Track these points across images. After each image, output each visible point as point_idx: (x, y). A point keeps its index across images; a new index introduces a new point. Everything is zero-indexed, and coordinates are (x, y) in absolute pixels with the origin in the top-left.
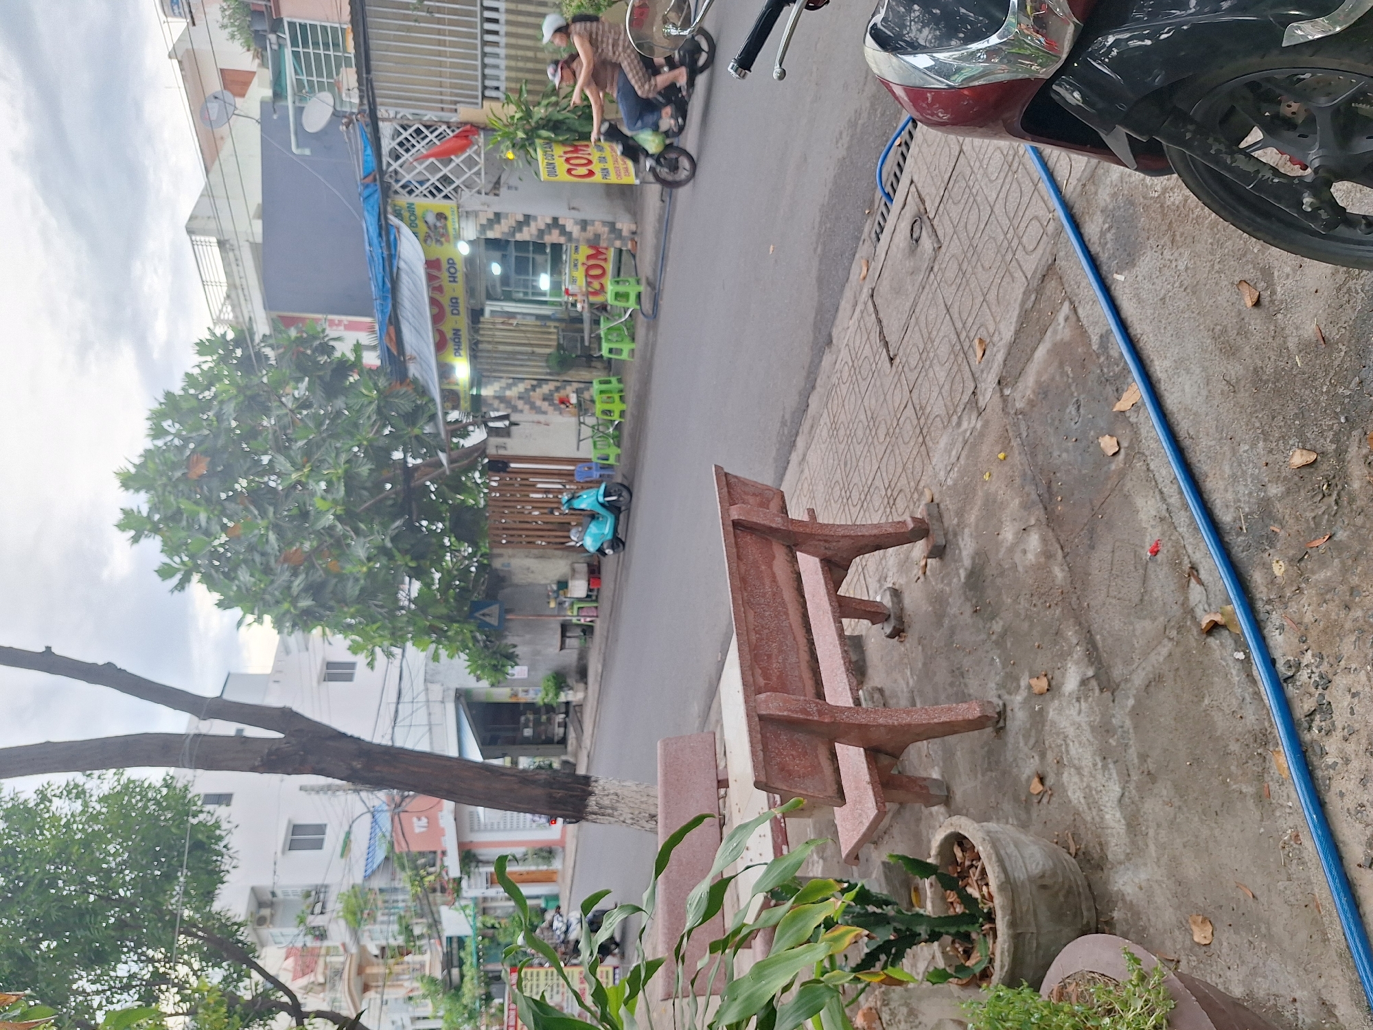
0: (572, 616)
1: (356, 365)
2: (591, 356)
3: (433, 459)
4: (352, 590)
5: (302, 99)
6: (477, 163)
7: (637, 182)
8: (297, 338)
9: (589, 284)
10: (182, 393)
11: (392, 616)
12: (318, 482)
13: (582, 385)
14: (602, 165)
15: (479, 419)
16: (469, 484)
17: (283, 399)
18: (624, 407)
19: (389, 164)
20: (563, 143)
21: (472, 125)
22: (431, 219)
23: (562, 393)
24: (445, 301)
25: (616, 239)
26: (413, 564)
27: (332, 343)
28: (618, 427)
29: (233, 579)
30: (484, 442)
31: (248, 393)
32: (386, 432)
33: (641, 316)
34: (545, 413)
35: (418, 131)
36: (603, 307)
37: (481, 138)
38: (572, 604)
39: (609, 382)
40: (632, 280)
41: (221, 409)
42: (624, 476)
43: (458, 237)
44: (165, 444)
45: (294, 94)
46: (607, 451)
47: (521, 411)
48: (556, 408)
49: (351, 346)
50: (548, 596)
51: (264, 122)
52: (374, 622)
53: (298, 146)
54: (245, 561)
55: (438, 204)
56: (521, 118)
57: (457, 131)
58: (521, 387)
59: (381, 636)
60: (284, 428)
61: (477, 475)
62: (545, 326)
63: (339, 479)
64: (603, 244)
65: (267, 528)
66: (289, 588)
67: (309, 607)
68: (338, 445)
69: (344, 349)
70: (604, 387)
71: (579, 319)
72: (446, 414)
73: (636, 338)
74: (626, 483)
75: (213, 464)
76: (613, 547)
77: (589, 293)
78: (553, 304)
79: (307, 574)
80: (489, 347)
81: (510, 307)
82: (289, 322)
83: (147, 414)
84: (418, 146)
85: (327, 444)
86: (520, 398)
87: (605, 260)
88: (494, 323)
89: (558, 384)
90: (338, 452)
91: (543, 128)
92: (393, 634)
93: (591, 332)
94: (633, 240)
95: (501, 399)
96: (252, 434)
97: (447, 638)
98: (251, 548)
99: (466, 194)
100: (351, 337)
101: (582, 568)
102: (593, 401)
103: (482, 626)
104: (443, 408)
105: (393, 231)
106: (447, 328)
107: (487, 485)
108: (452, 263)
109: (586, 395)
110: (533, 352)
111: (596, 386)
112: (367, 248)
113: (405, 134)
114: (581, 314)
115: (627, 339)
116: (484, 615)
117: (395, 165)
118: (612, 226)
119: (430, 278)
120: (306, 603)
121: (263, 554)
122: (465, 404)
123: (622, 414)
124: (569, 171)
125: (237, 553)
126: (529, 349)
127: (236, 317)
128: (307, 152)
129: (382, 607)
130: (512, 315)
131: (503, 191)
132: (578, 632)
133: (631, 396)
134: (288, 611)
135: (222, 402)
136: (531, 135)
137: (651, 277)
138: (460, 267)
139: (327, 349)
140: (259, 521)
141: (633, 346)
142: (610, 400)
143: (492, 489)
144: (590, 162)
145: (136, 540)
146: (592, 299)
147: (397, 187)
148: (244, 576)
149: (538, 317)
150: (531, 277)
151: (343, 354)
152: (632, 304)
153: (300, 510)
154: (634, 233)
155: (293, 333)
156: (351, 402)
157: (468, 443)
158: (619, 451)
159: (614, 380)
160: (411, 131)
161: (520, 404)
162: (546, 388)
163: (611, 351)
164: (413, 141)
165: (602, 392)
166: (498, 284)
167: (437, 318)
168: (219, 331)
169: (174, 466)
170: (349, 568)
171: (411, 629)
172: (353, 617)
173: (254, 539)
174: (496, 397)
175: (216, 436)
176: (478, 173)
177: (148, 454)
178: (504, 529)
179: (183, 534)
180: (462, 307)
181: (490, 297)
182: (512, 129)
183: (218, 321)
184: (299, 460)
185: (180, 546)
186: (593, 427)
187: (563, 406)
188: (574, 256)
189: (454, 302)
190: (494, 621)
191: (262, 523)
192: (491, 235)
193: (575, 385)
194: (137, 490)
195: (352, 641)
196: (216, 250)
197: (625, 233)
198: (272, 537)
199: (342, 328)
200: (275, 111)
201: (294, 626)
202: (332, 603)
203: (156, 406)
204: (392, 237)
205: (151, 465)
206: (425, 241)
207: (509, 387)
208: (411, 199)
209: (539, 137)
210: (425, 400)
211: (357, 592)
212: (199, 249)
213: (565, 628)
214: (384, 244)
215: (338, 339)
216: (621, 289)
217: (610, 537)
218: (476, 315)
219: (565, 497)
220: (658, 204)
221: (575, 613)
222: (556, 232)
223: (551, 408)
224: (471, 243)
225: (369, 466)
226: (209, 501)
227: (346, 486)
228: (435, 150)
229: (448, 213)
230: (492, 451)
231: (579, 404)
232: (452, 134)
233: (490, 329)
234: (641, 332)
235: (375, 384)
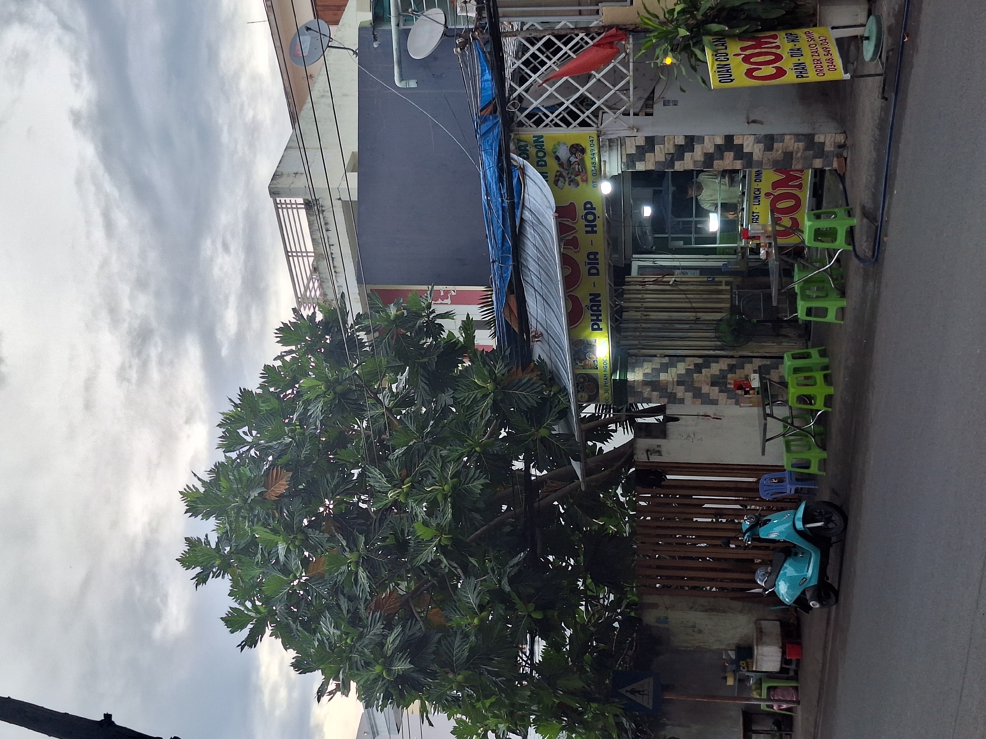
0: (760, 700)
1: (468, 347)
2: (780, 320)
3: (562, 470)
4: (461, 650)
5: (408, 20)
6: (624, 76)
7: (848, 76)
8: (397, 316)
9: (776, 221)
10: (260, 391)
11: (510, 690)
12: (419, 503)
13: (768, 362)
14: (795, 60)
15: (623, 413)
16: (609, 503)
17: (380, 396)
18: (831, 390)
19: (512, 90)
20: (741, 37)
21: (618, 27)
22: (564, 153)
23: (739, 374)
24: (581, 258)
25: (815, 157)
26: (538, 615)
27: (438, 321)
28: (823, 420)
29: (314, 632)
30: (631, 444)
31: (339, 388)
32: (503, 434)
33: (855, 261)
34: (715, 402)
35: (549, 44)
36: (798, 252)
37: (629, 45)
38: (759, 682)
39: (807, 356)
40: (841, 212)
41: (306, 410)
42: (834, 491)
43: (599, 174)
44: (240, 456)
45: (398, 15)
46: (806, 456)
47: (682, 401)
48: (731, 395)
49: (459, 324)
50: (724, 669)
51: (363, 54)
52: (487, 697)
53: (402, 79)
54: (329, 608)
55: (573, 134)
56: (682, 12)
57: (598, 38)
58: (681, 368)
59: (495, 716)
60: (380, 433)
61: (619, 491)
62: (713, 283)
63: (445, 497)
64: (797, 165)
65: (357, 563)
66: (382, 645)
67: (405, 671)
68: (444, 453)
69: (452, 327)
70: (800, 363)
71: (763, 269)
72: (580, 408)
73: (849, 292)
74: (837, 502)
75: (295, 481)
76: (819, 599)
77: (777, 234)
78: (724, 251)
79: (404, 627)
80: (638, 315)
81: (665, 260)
82: (388, 297)
83: (219, 419)
84: (549, 63)
85: (431, 452)
86: (679, 383)
87: (800, 186)
88: (643, 283)
89: (733, 362)
90: (445, 461)
91: (713, 22)
92: (511, 714)
93: (781, 286)
94: (839, 156)
95: (653, 384)
96: (341, 441)
97: (584, 724)
98: (336, 590)
99: (609, 118)
100: (462, 312)
101: (773, 627)
102: (784, 384)
103: (630, 709)
104: (577, 401)
105: (517, 173)
106: (583, 293)
107: (633, 505)
108: (589, 207)
109: (774, 376)
110: (698, 319)
111: (788, 363)
112: (484, 197)
113: (533, 49)
114: (765, 263)
115: (834, 294)
116: (633, 692)
117: (520, 90)
118: (809, 140)
119: (562, 229)
120: (402, 666)
121: (351, 599)
122: (605, 395)
123: (828, 401)
124: (749, 73)
125: (320, 596)
126: (691, 316)
127: (324, 294)
128: (413, 84)
129: (497, 675)
130: (669, 270)
131: (658, 108)
132: (769, 725)
133: (841, 376)
134: (380, 676)
135: (307, 402)
136: (698, 32)
137: (869, 205)
138: (601, 211)
139: (435, 329)
140: (348, 555)
141: (843, 303)
142: (809, 382)
143: (641, 511)
144: (779, 58)
145: (201, 579)
146: (781, 241)
147: (522, 117)
148: (328, 628)
149: (703, 271)
150: (694, 219)
151: (451, 334)
152: (840, 244)
153: (397, 539)
154: (842, 146)
155: (393, 311)
156: (460, 396)
157: (608, 447)
158: (824, 455)
159: (814, 352)
160: (539, 44)
161: (680, 391)
162: (715, 368)
163: (809, 312)
164: (543, 57)
165: (796, 370)
166: (648, 230)
167: (570, 282)
168: (306, 312)
169: (250, 484)
170: (457, 620)
171: (534, 708)
172: (460, 688)
173: (341, 579)
174: (645, 383)
175: (300, 445)
176: (625, 89)
177: (219, 470)
178: (659, 567)
179: (257, 571)
180: (602, 266)
181: (639, 250)
182: (670, 27)
183: (301, 300)
184: (397, 473)
185: (254, 587)
186: (784, 420)
187: (739, 392)
188: (755, 185)
189: (593, 257)
190: (647, 702)
191: (351, 557)
192: (640, 167)
193: (758, 362)
194: (207, 516)
195: (458, 721)
196: (303, 213)
197: (829, 148)
198: (362, 575)
199: (448, 301)
200: (375, 40)
201: (386, 698)
202: (435, 667)
203: (229, 408)
204: (515, 181)
205: (224, 483)
206: (556, 182)
207: (664, 368)
208: (540, 131)
209: (709, 33)
210: (555, 389)
211: (466, 654)
212: (284, 213)
213: (750, 717)
214: (504, 191)
215: (447, 315)
216: (823, 224)
217: (814, 582)
218: (620, 273)
219: (746, 524)
220: (878, 103)
221: (764, 695)
222: (729, 156)
223: (723, 397)
224: (614, 178)
225: (482, 481)
226: (290, 528)
227: (453, 508)
228: (569, 65)
229: (585, 144)
230: (641, 457)
231: (764, 389)
232: (591, 43)
233: (638, 292)
234: (855, 283)
235: (492, 372)
